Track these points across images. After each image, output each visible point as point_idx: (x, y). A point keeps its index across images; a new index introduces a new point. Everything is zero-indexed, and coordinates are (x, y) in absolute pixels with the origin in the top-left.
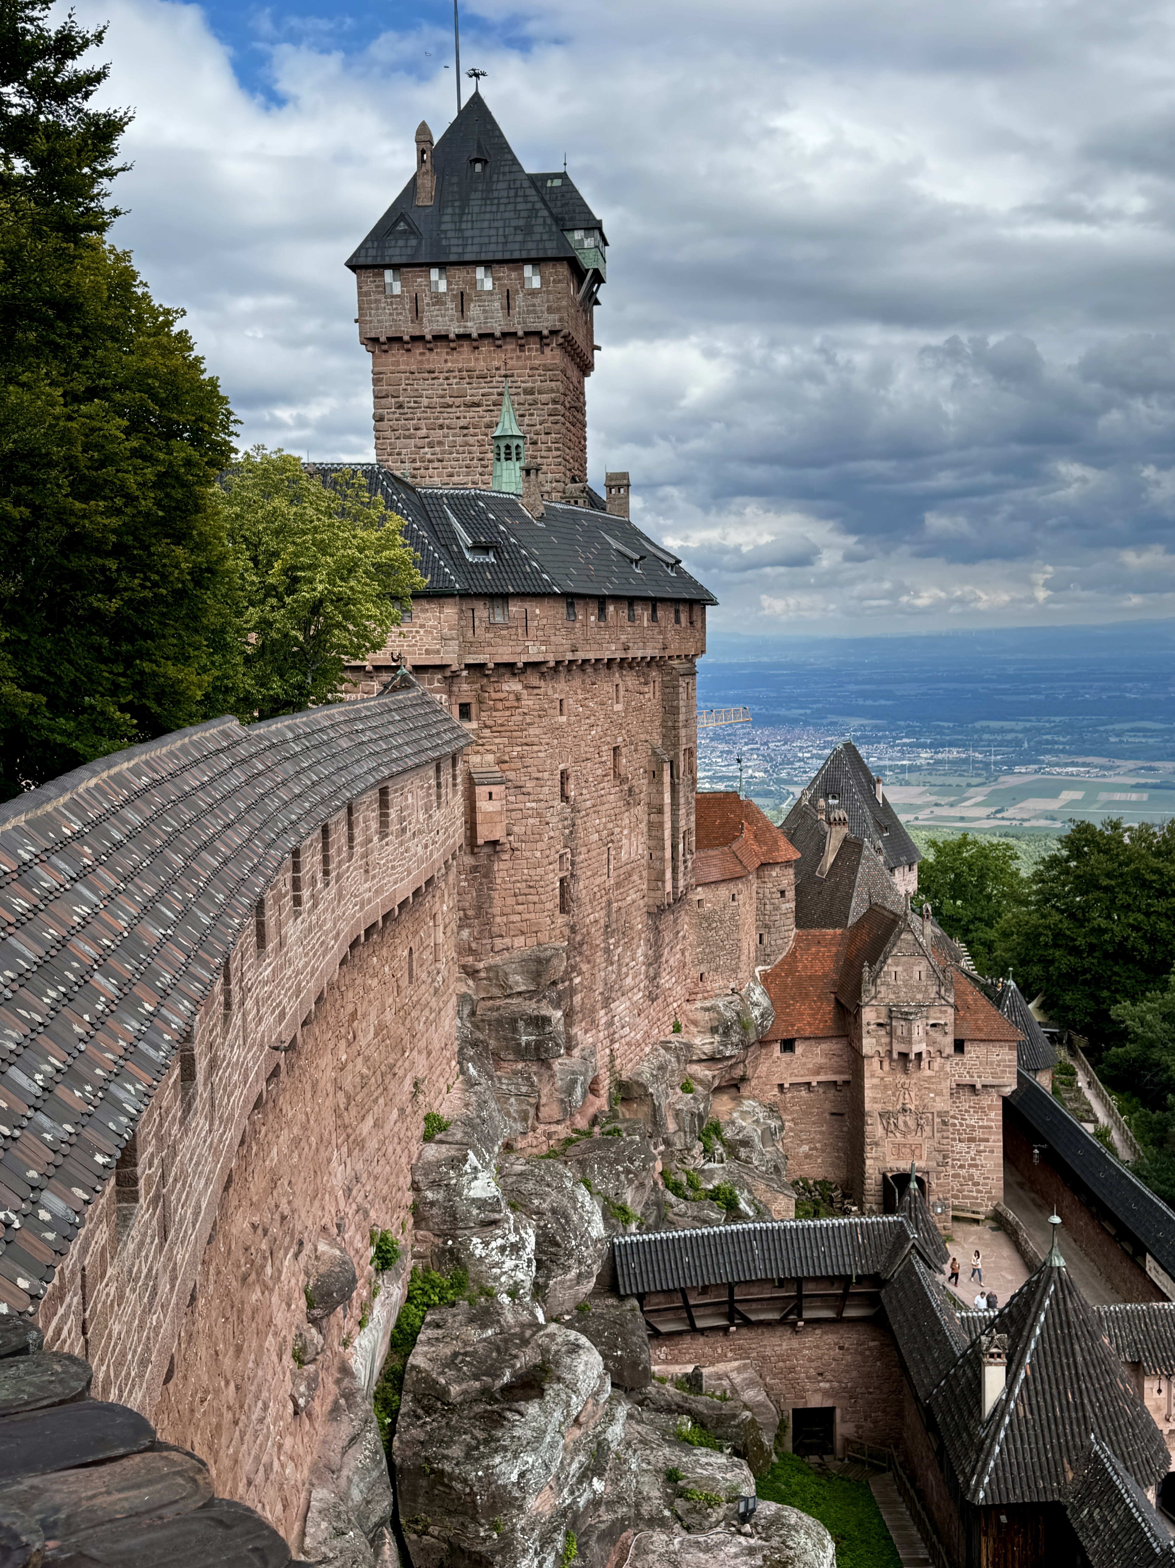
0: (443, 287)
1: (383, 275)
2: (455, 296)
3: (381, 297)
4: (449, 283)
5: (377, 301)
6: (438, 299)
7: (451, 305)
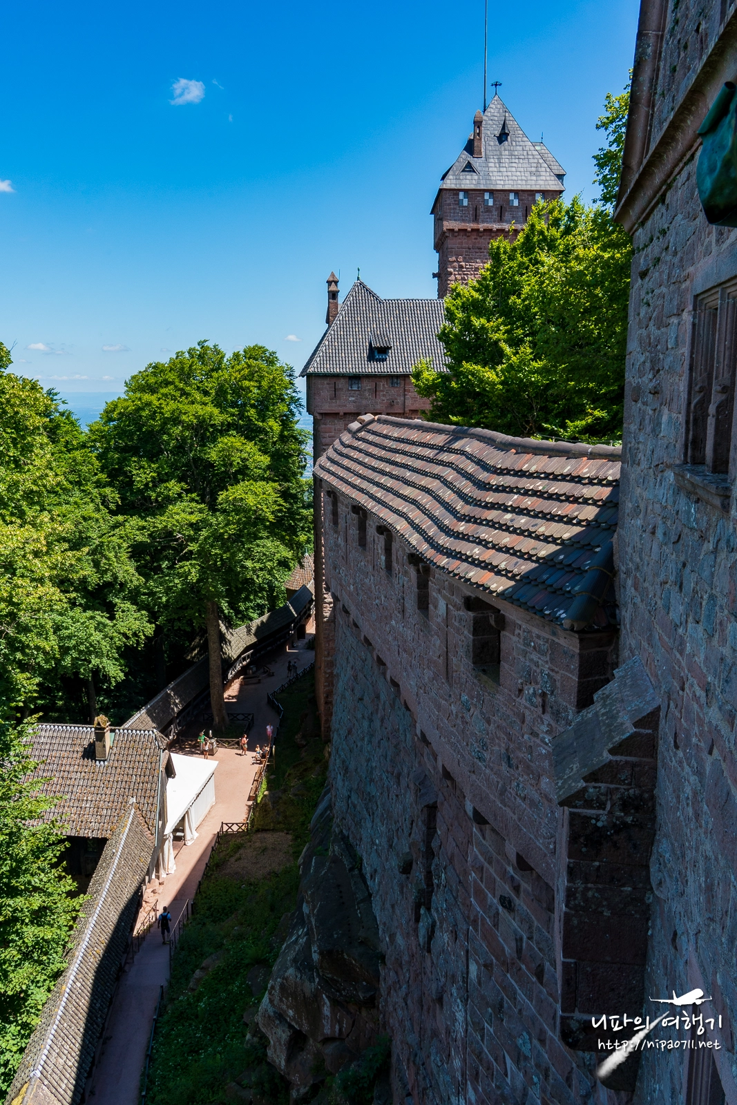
0: (491, 203)
1: (458, 195)
2: (497, 208)
3: (457, 207)
4: (494, 201)
5: (454, 209)
6: (488, 209)
7: (495, 213)
